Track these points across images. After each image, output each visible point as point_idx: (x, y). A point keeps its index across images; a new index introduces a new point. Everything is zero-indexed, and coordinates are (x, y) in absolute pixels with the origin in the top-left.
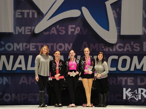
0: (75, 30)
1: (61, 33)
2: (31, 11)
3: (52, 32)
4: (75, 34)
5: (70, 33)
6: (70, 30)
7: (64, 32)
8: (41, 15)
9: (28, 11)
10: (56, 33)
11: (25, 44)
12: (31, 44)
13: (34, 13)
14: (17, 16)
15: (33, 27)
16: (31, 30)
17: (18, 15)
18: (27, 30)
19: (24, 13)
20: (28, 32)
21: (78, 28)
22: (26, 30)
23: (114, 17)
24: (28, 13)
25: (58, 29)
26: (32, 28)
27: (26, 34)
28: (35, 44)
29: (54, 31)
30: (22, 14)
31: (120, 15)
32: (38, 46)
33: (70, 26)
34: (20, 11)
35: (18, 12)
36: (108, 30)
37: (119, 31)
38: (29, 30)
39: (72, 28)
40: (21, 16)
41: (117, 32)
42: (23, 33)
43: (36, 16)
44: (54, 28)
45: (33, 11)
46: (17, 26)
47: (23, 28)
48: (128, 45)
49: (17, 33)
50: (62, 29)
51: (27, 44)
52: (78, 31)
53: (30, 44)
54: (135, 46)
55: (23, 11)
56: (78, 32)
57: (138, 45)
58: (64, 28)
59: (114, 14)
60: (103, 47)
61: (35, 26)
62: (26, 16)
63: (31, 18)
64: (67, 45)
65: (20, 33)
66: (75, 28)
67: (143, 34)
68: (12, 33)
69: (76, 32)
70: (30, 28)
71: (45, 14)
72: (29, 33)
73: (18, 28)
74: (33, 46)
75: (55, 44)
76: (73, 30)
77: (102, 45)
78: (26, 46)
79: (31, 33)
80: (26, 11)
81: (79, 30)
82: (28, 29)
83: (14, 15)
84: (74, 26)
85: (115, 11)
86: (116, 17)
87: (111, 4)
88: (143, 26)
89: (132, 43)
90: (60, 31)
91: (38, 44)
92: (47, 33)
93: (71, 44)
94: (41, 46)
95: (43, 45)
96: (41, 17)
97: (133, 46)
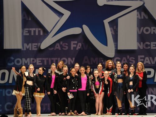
0: (77, 46)
1: (64, 49)
2: (37, 29)
3: (56, 48)
4: (77, 49)
5: (72, 49)
6: (73, 46)
7: (67, 48)
8: (46, 33)
9: (34, 29)
10: (60, 49)
11: (32, 59)
12: (38, 59)
13: (40, 31)
14: (25, 34)
15: (39, 44)
16: (37, 46)
17: (26, 33)
18: (33, 47)
19: (31, 31)
20: (35, 48)
21: (80, 44)
23: (112, 34)
24: (35, 32)
25: (62, 45)
26: (38, 44)
27: (33, 50)
28: (41, 59)
29: (58, 47)
30: (29, 32)
31: (117, 32)
32: (44, 60)
33: (72, 42)
34: (28, 29)
35: (26, 31)
36: (106, 45)
37: (116, 46)
38: (36, 47)
39: (74, 44)
40: (28, 34)
41: (115, 47)
42: (30, 49)
43: (42, 34)
44: (58, 44)
45: (39, 29)
46: (25, 43)
47: (30, 44)
48: (124, 58)
49: (25, 49)
50: (65, 45)
51: (34, 59)
52: (79, 46)
53: (36, 59)
54: (130, 60)
55: (30, 29)
56: (80, 48)
57: (134, 58)
58: (67, 44)
59: (111, 31)
60: (102, 61)
61: (41, 43)
62: (32, 34)
63: (37, 35)
64: (69, 59)
65: (27, 50)
66: (77, 44)
67: (138, 49)
68: (20, 50)
70: (36, 44)
71: (49, 32)
72: (36, 49)
73: (25, 45)
74: (39, 60)
75: (59, 58)
76: (75, 46)
77: (101, 59)
78: (33, 61)
79: (38, 49)
80: (32, 30)
81: (81, 45)
82: (35, 45)
83: (23, 33)
84: (76, 42)
85: (112, 28)
86: (113, 34)
87: (108, 23)
88: (137, 42)
89: (128, 57)
90: (63, 47)
91: (43, 59)
92: (52, 49)
93: (74, 59)
94: (47, 60)
95: (49, 60)
96: (46, 34)
97: (129, 59)
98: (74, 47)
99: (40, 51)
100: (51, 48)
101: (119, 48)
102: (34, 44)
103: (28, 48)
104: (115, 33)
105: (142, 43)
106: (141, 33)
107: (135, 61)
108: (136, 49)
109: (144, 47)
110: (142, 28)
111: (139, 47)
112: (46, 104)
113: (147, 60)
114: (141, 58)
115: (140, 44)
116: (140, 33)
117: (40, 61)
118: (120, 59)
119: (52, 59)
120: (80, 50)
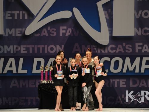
0: (66, 32)
1: (52, 35)
2: (21, 12)
3: (43, 34)
4: (67, 35)
5: (61, 35)
6: (61, 32)
7: (55, 34)
8: (31, 16)
9: (18, 12)
10: (47, 35)
11: (15, 46)
12: (22, 47)
13: (25, 14)
14: (7, 18)
15: (24, 29)
16: (21, 31)
17: (8, 16)
19: (14, 14)
20: (18, 34)
21: (70, 30)
22: (16, 32)
23: (106, 18)
24: (18, 15)
25: (49, 31)
26: (22, 29)
27: (16, 36)
28: (25, 46)
29: (45, 33)
30: (12, 15)
31: (112, 16)
32: (29, 48)
33: (61, 28)
34: (10, 12)
35: (8, 14)
36: (100, 30)
37: (111, 32)
38: (19, 32)
39: (63, 29)
40: (11, 18)
41: (109, 33)
42: (14, 35)
43: (26, 17)
44: (45, 30)
45: (24, 12)
46: (8, 28)
47: (13, 30)
48: (120, 46)
49: (7, 35)
50: (53, 31)
51: (18, 47)
52: (69, 32)
53: (20, 47)
54: (127, 47)
55: (13, 12)
56: (69, 34)
57: (131, 46)
58: (55, 30)
59: (105, 15)
60: (95, 49)
61: (26, 28)
62: (16, 18)
63: (21, 19)
64: (58, 47)
65: (10, 36)
66: (66, 30)
67: (135, 35)
68: (2, 35)
69: (68, 34)
70: (20, 29)
71: (35, 15)
72: (20, 35)
73: (8, 30)
74: (23, 48)
75: (46, 46)
76: (64, 31)
77: (94, 46)
78: (17, 48)
79: (22, 35)
80: (16, 13)
81: (71, 31)
82: (18, 31)
83: (4, 17)
84: (65, 28)
85: (106, 11)
86: (108, 18)
87: (102, 5)
88: (135, 27)
89: (124, 44)
90: (51, 33)
91: (28, 46)
93: (63, 46)
94: (32, 48)
95: (34, 47)
96: (31, 18)
97: (125, 47)
98: (63, 33)
99: (24, 37)
100: (37, 34)
101: (114, 35)
102: (17, 29)
103: (10, 34)
104: (109, 17)
105: (140, 29)
106: (140, 17)
107: (132, 49)
108: (134, 35)
109: (142, 33)
110: (140, 12)
111: (136, 33)
112: (32, 98)
113: (146, 48)
114: (139, 46)
115: (138, 30)
116: (138, 17)
117: (25, 49)
118: (115, 47)
119: (38, 46)
120: (70, 36)
